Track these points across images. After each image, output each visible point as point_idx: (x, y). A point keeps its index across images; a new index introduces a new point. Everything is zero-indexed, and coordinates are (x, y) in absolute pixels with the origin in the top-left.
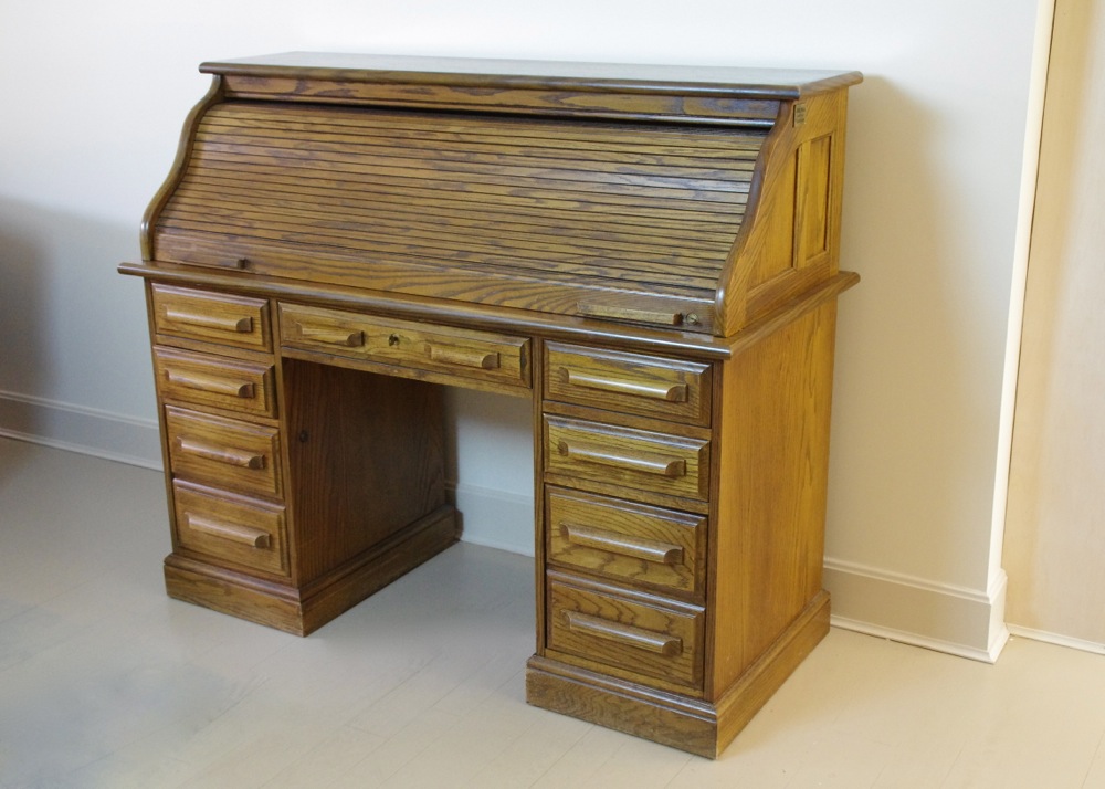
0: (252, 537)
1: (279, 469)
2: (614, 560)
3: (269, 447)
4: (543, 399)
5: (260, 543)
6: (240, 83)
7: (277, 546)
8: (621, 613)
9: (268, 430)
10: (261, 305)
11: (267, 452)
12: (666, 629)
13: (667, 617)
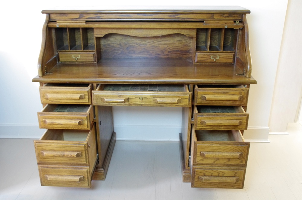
0: (77, 178)
1: (87, 155)
2: (218, 160)
3: (84, 149)
5: (80, 180)
7: (87, 179)
8: (219, 174)
11: (82, 150)
12: (234, 175)
13: (235, 172)
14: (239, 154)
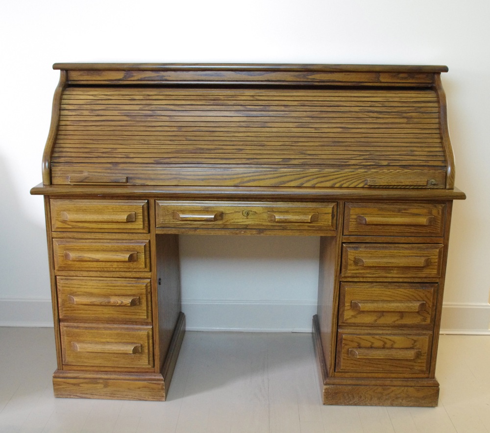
0: (130, 349)
1: (149, 304)
2: (383, 315)
3: (144, 291)
4: (343, 235)
5: (135, 351)
6: (81, 75)
7: (147, 351)
8: (385, 343)
9: (142, 281)
10: (143, 204)
11: (141, 294)
12: (412, 346)
13: (413, 340)
14: (418, 304)
